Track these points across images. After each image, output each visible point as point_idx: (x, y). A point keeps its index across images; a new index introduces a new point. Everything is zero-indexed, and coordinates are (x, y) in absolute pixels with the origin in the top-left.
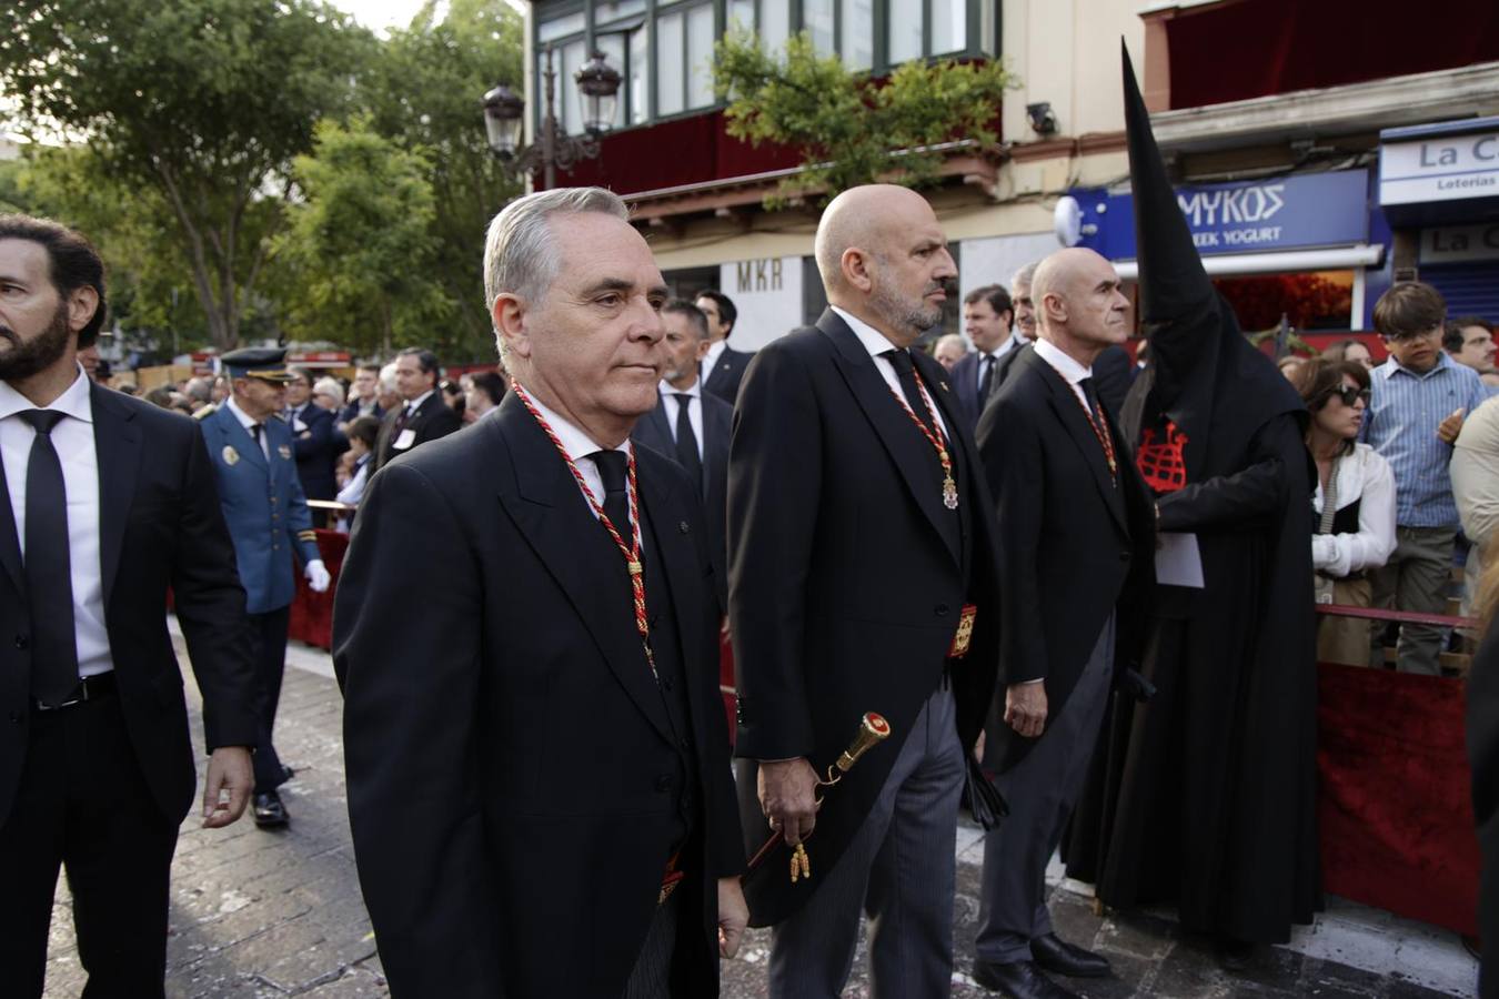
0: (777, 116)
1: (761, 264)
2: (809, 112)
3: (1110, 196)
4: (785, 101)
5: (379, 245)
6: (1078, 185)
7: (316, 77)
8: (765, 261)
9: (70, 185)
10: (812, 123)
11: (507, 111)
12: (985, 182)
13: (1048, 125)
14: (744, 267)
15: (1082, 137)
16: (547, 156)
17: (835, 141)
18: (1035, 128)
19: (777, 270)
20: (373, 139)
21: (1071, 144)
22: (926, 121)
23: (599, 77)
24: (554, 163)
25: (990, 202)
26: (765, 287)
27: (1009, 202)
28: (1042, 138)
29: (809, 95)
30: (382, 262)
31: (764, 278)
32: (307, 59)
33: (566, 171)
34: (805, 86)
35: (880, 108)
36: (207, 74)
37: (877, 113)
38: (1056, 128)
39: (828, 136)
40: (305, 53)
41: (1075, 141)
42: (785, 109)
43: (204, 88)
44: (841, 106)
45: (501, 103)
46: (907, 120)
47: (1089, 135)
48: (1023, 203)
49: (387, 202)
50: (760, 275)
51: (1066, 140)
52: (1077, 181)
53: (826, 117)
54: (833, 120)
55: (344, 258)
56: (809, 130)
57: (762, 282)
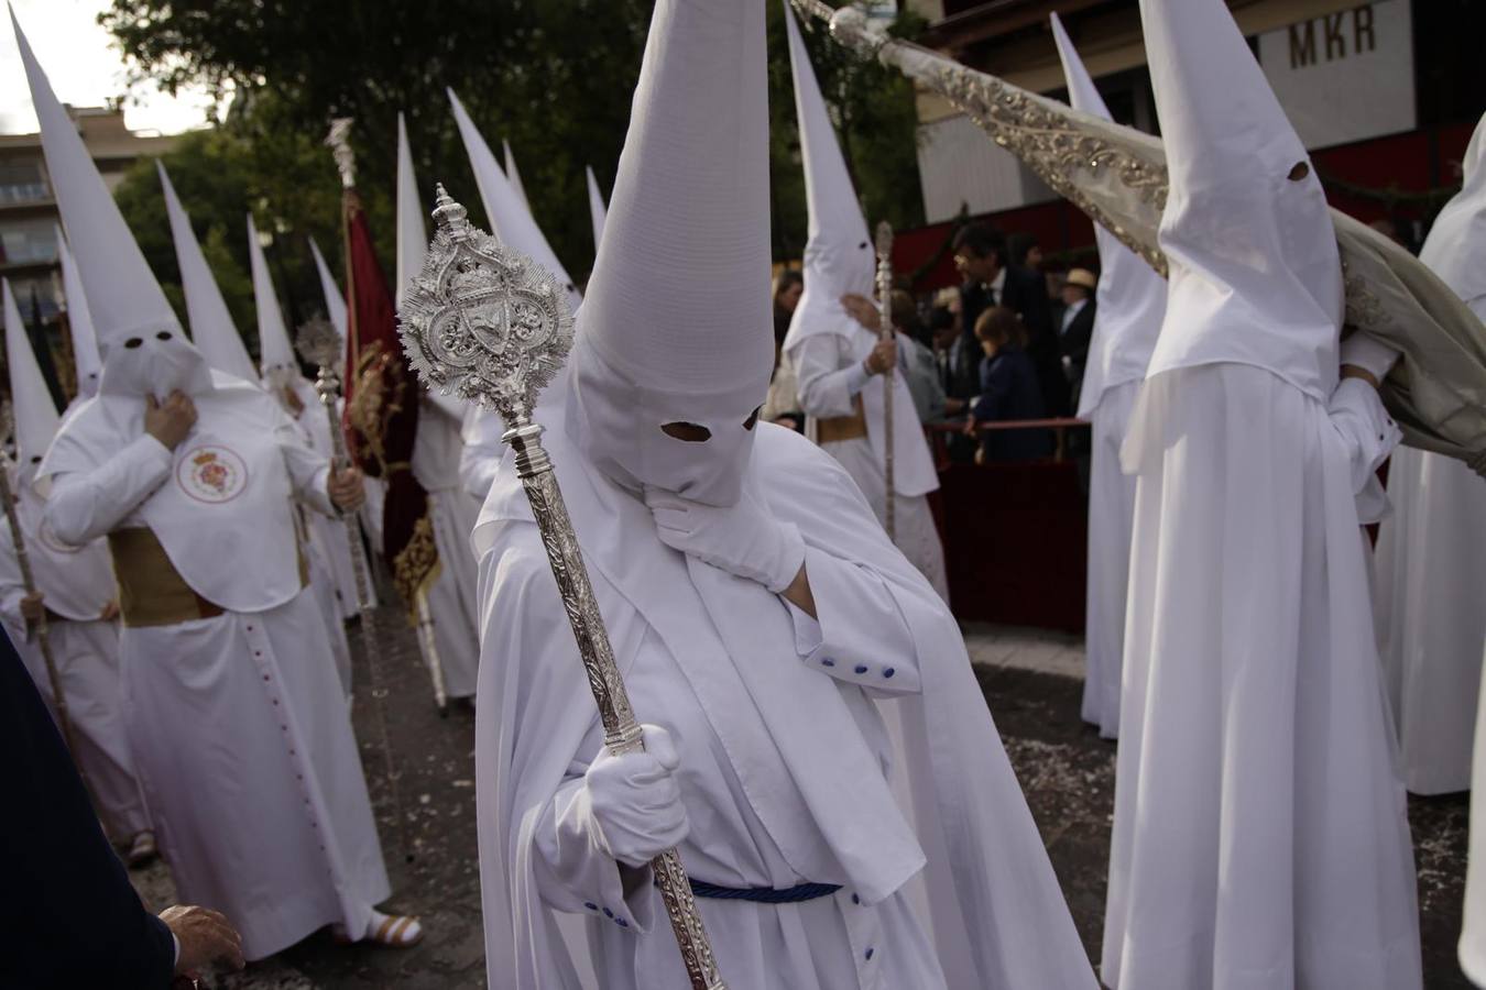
1: (1333, 19)
8: (1340, 16)
14: (1301, 31)
19: (1363, 21)
26: (1342, 52)
31: (1341, 40)
50: (1333, 36)
57: (1335, 45)
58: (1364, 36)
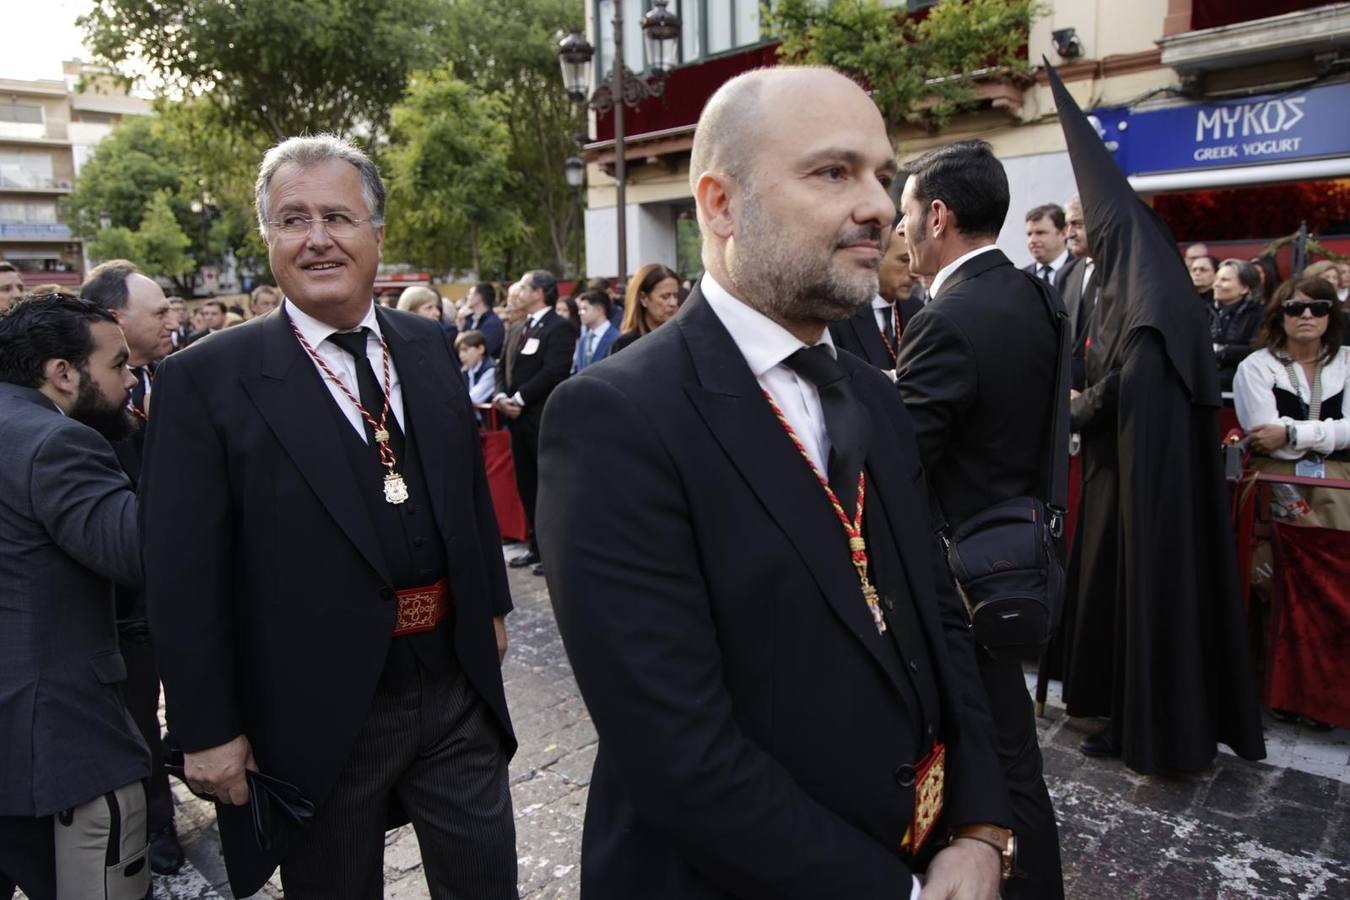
0: (826, 53)
2: (855, 49)
3: (1131, 113)
4: (834, 39)
5: (466, 180)
6: (1100, 105)
7: (399, 29)
9: (195, 133)
10: (859, 59)
11: (579, 56)
12: (1012, 105)
13: (1073, 50)
15: (1105, 59)
16: (616, 95)
17: (879, 74)
18: (1060, 53)
20: (459, 85)
21: (1095, 66)
22: (962, 53)
23: (662, 23)
24: (622, 101)
25: (1016, 123)
27: (1034, 123)
28: (1066, 62)
29: (855, 32)
30: (469, 194)
32: (390, 15)
33: (633, 108)
34: (851, 24)
35: (918, 41)
36: (309, 33)
37: (915, 45)
38: (1081, 51)
39: (873, 70)
40: (388, 9)
41: (1098, 63)
42: (833, 47)
43: (306, 44)
44: (884, 43)
45: (574, 49)
46: (945, 51)
47: (1111, 57)
48: (1047, 123)
49: (472, 141)
51: (1090, 63)
52: (1099, 100)
53: (870, 54)
54: (877, 56)
55: (436, 193)
56: (856, 65)
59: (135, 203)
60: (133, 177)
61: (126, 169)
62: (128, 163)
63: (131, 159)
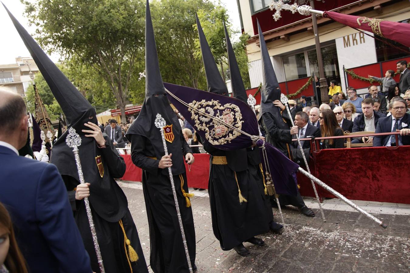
1: (354, 35)
8: (356, 34)
14: (346, 38)
19: (362, 36)
26: (357, 44)
31: (356, 40)
50: (354, 39)
57: (355, 41)
58: (362, 39)
59: (46, 97)
60: (44, 89)
61: (42, 87)
62: (42, 85)
63: (43, 83)
